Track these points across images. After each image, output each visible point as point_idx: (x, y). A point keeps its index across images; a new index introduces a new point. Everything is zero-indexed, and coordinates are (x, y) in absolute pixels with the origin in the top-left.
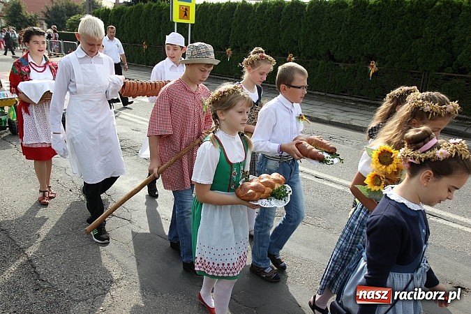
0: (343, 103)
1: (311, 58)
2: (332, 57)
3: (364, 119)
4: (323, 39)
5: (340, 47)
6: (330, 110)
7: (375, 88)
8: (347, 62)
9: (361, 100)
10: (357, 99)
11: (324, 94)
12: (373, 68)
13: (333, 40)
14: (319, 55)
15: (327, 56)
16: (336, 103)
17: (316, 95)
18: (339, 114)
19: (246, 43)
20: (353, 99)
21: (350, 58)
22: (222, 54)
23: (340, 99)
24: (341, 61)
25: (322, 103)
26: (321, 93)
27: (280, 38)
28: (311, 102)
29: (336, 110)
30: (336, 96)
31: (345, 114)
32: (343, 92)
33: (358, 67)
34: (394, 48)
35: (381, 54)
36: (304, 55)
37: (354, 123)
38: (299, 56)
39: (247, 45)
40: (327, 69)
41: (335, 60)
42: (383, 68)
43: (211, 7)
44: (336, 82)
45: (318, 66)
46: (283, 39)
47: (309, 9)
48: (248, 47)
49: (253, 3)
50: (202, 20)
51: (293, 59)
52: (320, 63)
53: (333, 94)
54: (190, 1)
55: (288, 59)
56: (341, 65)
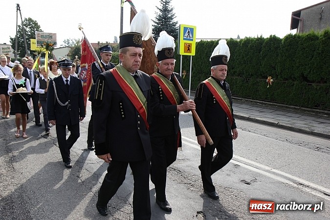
0: (317, 115)
1: (287, 79)
2: (305, 79)
4: (297, 65)
5: (313, 71)
6: (308, 121)
8: (319, 82)
11: (299, 108)
13: (306, 65)
14: (294, 77)
15: (301, 77)
16: (311, 116)
17: (292, 108)
18: (318, 125)
19: (233, 69)
20: (326, 112)
21: (322, 79)
23: (313, 111)
24: (313, 82)
25: (298, 115)
26: (296, 107)
27: (261, 65)
28: (289, 114)
29: (314, 122)
30: (309, 109)
32: (316, 106)
36: (281, 77)
38: (277, 78)
39: (234, 70)
40: (302, 88)
41: (308, 81)
43: (207, 43)
44: (309, 98)
45: (293, 85)
46: (263, 66)
47: (284, 43)
48: (235, 72)
49: (238, 40)
50: (199, 53)
51: (272, 80)
52: (295, 83)
53: (308, 108)
54: (192, 40)
55: (267, 80)
56: (313, 84)
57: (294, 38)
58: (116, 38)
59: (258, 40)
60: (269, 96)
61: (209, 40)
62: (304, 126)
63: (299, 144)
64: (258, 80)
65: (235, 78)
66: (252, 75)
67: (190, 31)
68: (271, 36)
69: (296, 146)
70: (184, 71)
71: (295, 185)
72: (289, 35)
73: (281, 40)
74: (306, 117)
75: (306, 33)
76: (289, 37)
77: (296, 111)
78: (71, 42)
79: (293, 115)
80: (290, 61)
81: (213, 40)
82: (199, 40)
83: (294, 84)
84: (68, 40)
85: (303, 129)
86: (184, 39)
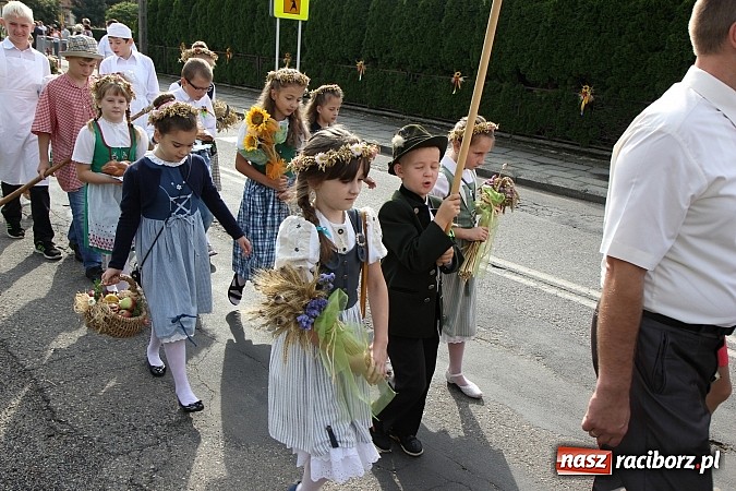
0: (539, 150)
1: (489, 79)
2: (522, 78)
3: (570, 175)
5: (536, 63)
6: (519, 160)
7: (588, 129)
8: (546, 86)
9: (567, 146)
10: (560, 145)
11: (508, 136)
12: (586, 97)
13: (525, 51)
14: (503, 75)
15: (515, 76)
16: (528, 151)
18: (531, 168)
19: (387, 52)
20: (554, 144)
21: (551, 80)
22: (350, 70)
23: (532, 143)
24: (536, 85)
25: (504, 150)
26: (504, 135)
27: (441, 47)
29: (528, 162)
30: (526, 139)
31: (540, 168)
32: (539, 133)
33: (563, 95)
34: (619, 66)
35: (600, 75)
37: (554, 182)
38: (472, 74)
39: (389, 56)
40: (515, 97)
41: (526, 83)
42: (601, 97)
44: (527, 117)
45: (499, 91)
46: (445, 48)
48: (391, 60)
51: (461, 79)
52: (504, 86)
53: (523, 135)
55: (453, 79)
56: (536, 90)
60: (455, 112)
64: (436, 77)
65: (391, 72)
66: (424, 67)
70: (287, 55)
74: (517, 154)
77: (503, 143)
83: (501, 89)
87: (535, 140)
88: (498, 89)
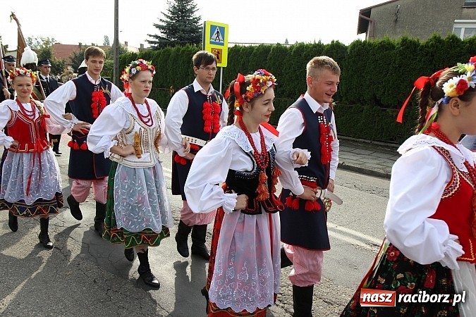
1: (354, 103)
2: (378, 102)
4: (368, 83)
5: (388, 91)
6: (382, 160)
8: (396, 107)
11: (369, 141)
13: (379, 83)
14: (364, 100)
15: (373, 100)
16: (385, 153)
17: (361, 142)
21: (399, 103)
23: (388, 147)
24: (388, 106)
25: (370, 152)
26: (366, 141)
28: (357, 151)
29: (389, 161)
30: (382, 144)
32: (391, 140)
36: (347, 99)
38: (341, 101)
39: (282, 89)
40: (373, 115)
41: (381, 105)
43: (244, 50)
44: (383, 129)
47: (351, 52)
48: (283, 92)
49: (288, 46)
50: (232, 64)
51: (334, 103)
52: (365, 108)
53: (381, 141)
54: (223, 44)
56: (388, 110)
57: (363, 46)
58: (106, 38)
59: (316, 47)
61: (247, 45)
62: (377, 166)
63: (372, 191)
65: (283, 99)
67: (219, 31)
68: (333, 42)
69: (368, 194)
71: (368, 247)
72: (357, 41)
73: (346, 48)
74: (379, 155)
75: (378, 40)
76: (357, 44)
77: (366, 147)
78: (34, 42)
79: (363, 152)
80: (358, 76)
81: (253, 45)
82: (233, 45)
83: (363, 110)
84: (29, 38)
85: (375, 170)
86: (211, 43)
87: (389, 144)
88: (361, 109)
